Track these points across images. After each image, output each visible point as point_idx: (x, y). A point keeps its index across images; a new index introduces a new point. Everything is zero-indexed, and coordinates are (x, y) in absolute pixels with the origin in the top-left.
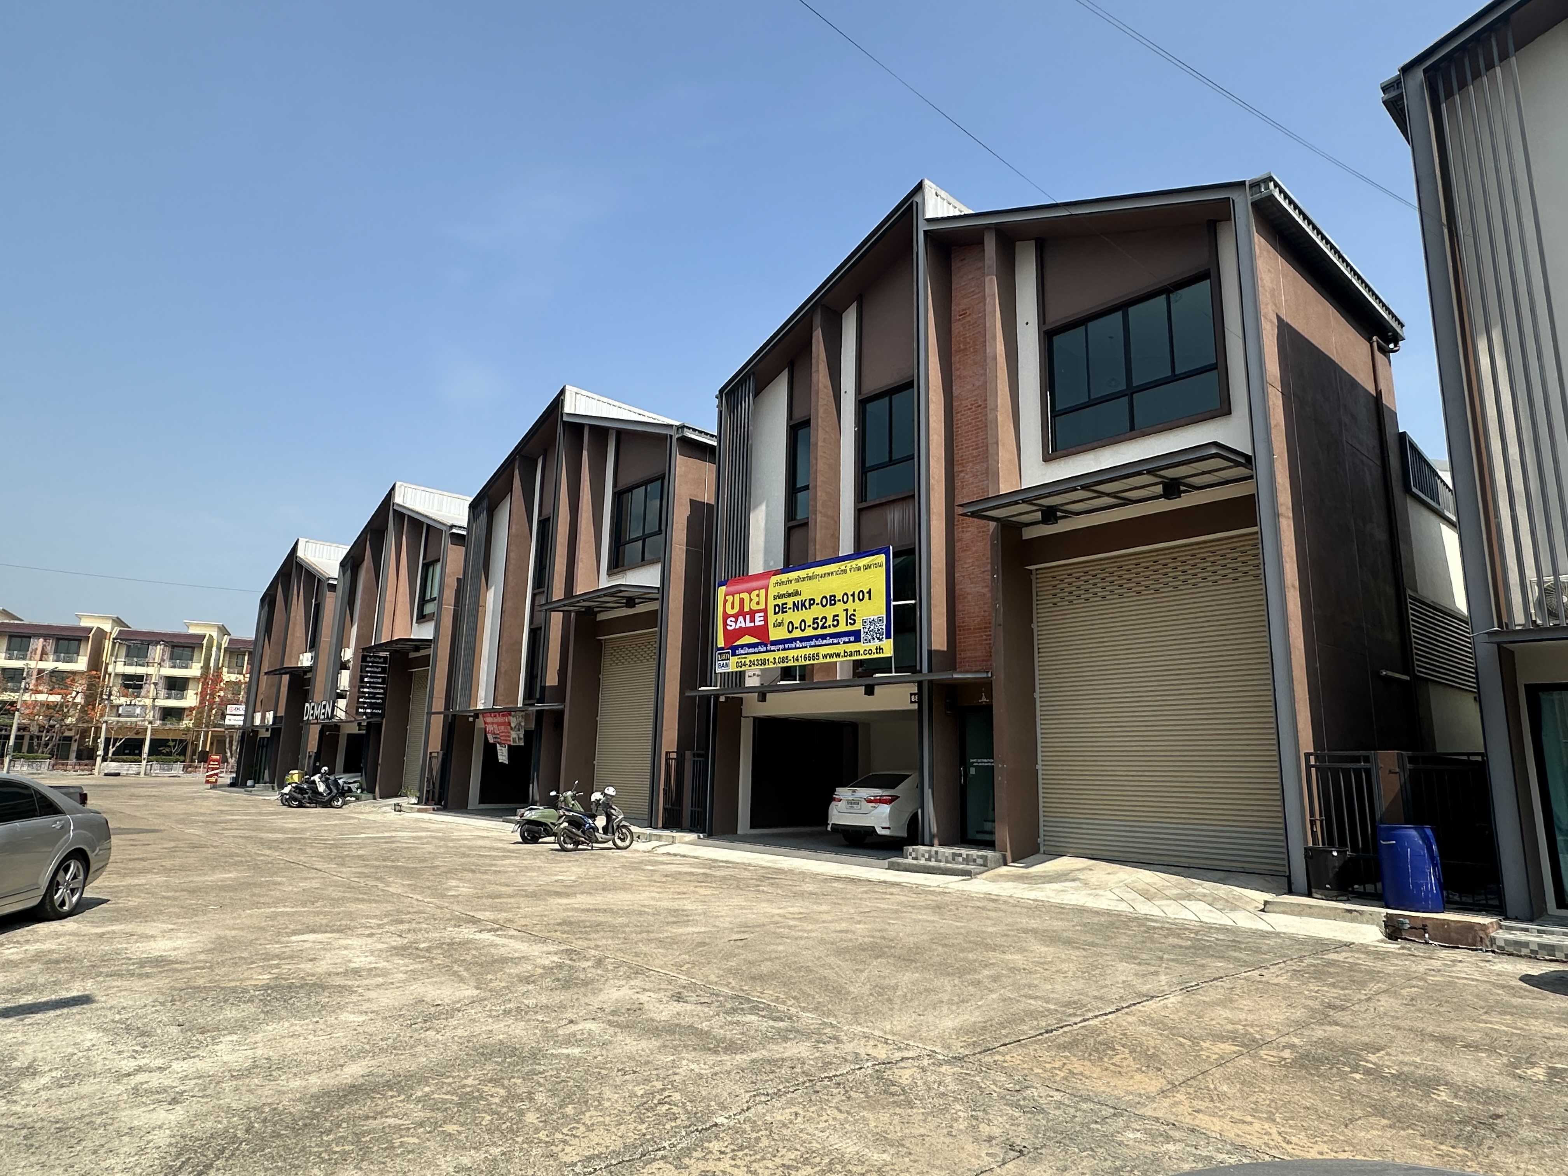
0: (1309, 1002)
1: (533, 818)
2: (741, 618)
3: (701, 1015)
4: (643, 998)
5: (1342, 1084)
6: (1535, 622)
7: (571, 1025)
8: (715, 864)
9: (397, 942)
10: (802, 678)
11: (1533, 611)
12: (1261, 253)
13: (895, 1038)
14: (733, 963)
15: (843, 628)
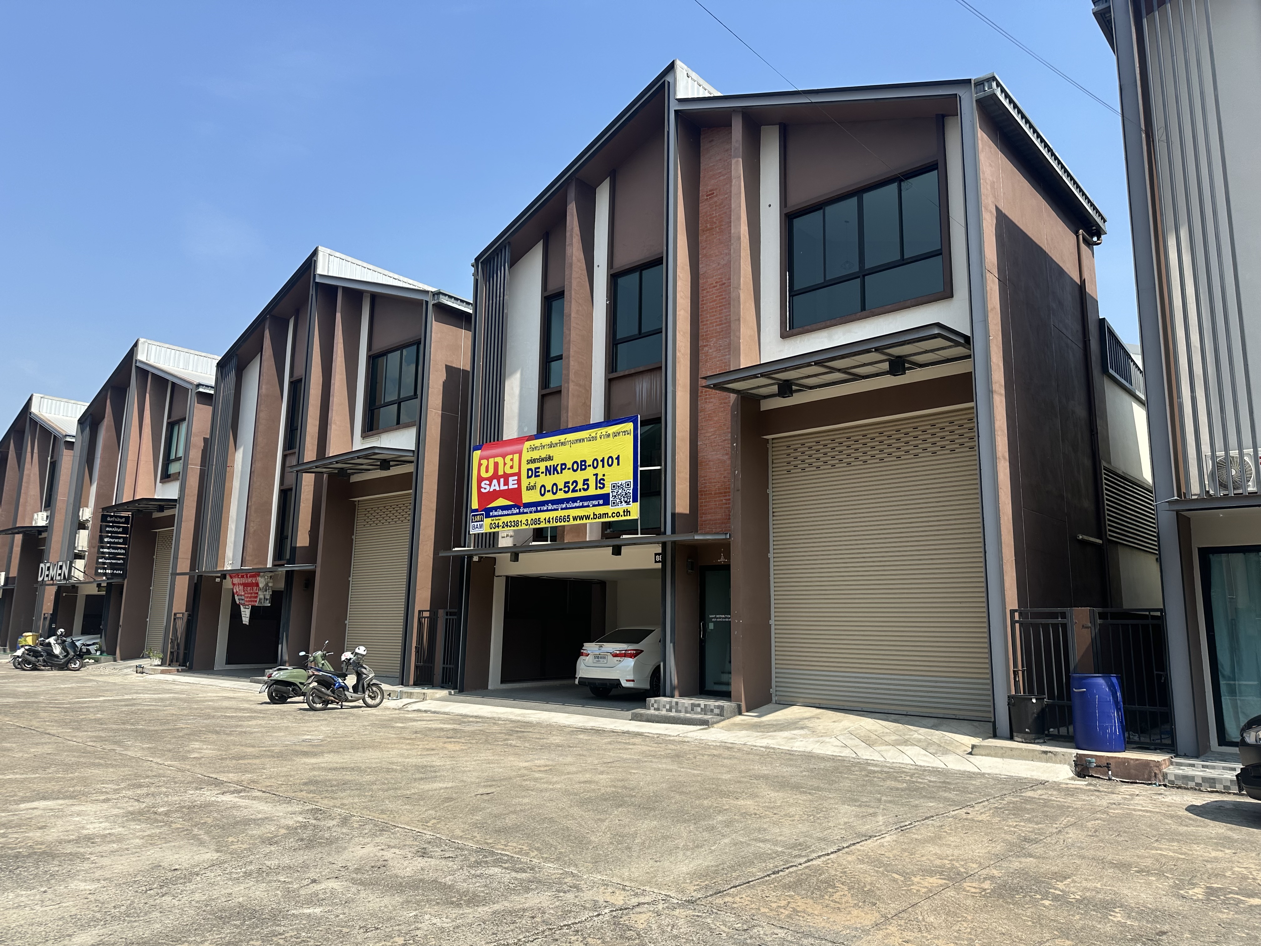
0: (1008, 837)
1: (281, 678)
2: (495, 482)
3: (446, 869)
4: (388, 854)
5: (1033, 910)
6: (1208, 492)
7: (314, 884)
8: (465, 720)
9: (137, 806)
10: (553, 539)
11: (1207, 482)
12: (983, 148)
13: (633, 884)
14: (478, 817)
15: (592, 491)
